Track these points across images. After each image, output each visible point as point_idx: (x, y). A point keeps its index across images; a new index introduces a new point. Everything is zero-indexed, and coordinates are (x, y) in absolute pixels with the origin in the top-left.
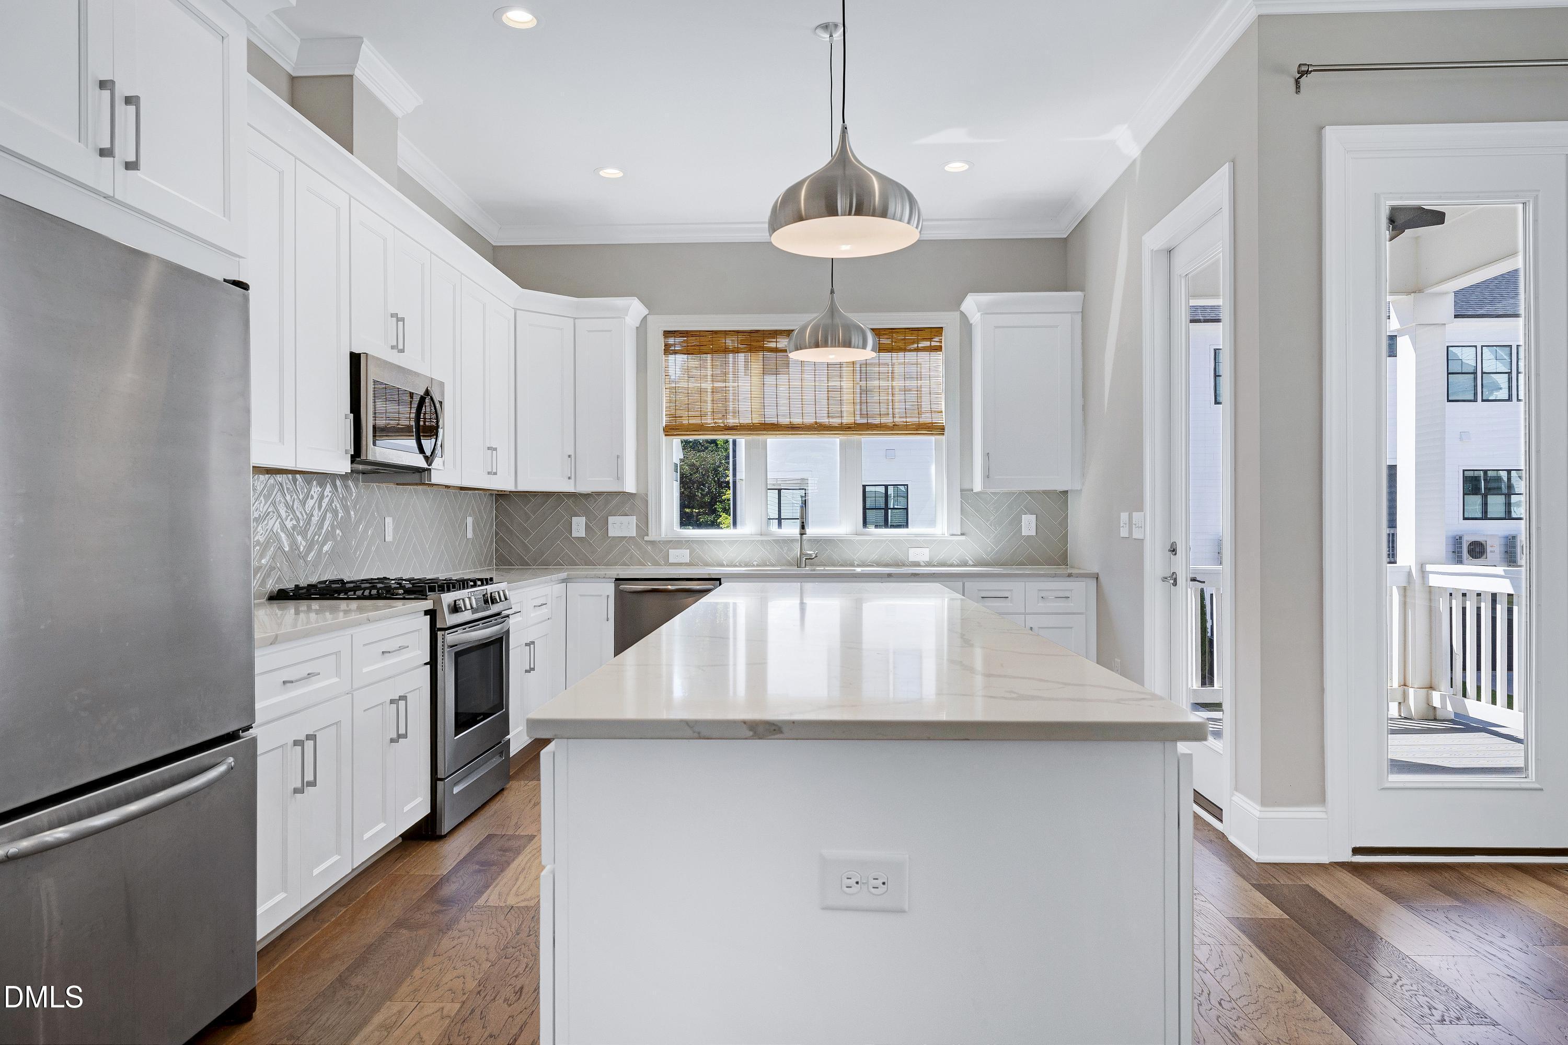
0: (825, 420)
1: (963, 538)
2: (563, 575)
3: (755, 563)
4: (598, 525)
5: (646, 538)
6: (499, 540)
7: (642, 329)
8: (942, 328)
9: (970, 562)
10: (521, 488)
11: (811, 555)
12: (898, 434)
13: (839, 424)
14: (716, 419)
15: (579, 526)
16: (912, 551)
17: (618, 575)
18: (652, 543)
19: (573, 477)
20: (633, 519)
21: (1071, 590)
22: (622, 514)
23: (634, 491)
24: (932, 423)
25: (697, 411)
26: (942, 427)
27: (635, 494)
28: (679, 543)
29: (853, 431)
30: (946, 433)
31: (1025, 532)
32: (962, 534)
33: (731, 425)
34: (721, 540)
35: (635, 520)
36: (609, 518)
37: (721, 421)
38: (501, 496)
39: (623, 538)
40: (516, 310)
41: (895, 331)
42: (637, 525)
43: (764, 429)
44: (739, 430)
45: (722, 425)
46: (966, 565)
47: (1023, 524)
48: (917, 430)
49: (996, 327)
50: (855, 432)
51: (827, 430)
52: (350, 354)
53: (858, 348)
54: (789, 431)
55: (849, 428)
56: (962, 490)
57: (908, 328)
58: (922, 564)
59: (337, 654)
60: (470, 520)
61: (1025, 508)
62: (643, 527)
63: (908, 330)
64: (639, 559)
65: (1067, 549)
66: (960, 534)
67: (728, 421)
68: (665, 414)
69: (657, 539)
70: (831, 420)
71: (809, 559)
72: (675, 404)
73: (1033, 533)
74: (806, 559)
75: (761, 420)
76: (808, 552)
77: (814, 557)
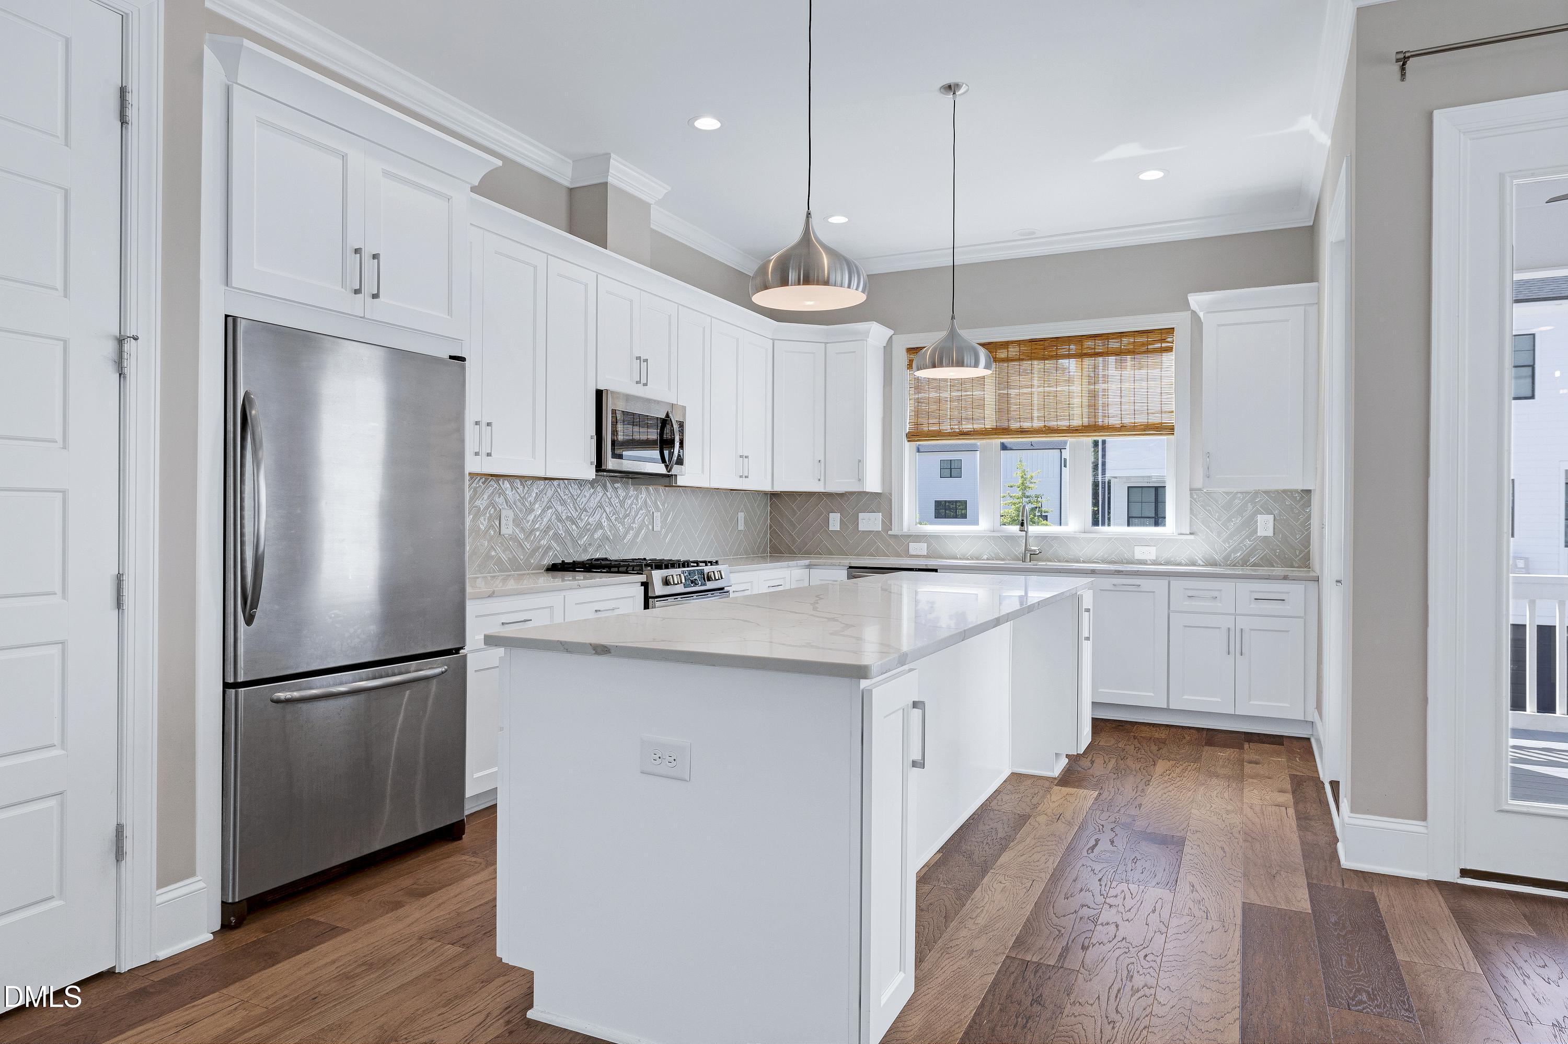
0: (1053, 424)
1: (1192, 537)
2: (807, 562)
3: (985, 557)
4: (850, 521)
5: (890, 532)
6: (773, 532)
7: (888, 348)
8: (1174, 328)
9: (1200, 562)
10: (776, 489)
11: (1035, 551)
12: (1125, 435)
14: (953, 425)
15: (835, 523)
16: (1138, 550)
17: (850, 563)
18: (895, 536)
19: (822, 479)
20: (879, 516)
21: (1288, 593)
22: (870, 511)
23: (879, 491)
24: (1162, 423)
25: (936, 419)
26: (1171, 427)
27: (882, 492)
28: (918, 538)
30: (1175, 433)
31: (1260, 533)
32: (1191, 534)
33: (965, 430)
34: (955, 535)
35: (881, 517)
36: (859, 514)
37: (957, 427)
38: (774, 496)
39: (871, 532)
40: (773, 340)
41: (1124, 334)
42: (882, 520)
43: (996, 434)
44: (973, 435)
45: (958, 430)
46: (1194, 564)
47: (1258, 524)
48: (1145, 431)
49: (1219, 325)
50: (1082, 434)
51: (1055, 433)
52: (596, 391)
53: (970, 367)
54: (1018, 434)
55: (1077, 430)
56: (1191, 490)
57: (1137, 331)
58: (1149, 562)
59: (551, 607)
60: (741, 516)
61: (1261, 507)
62: (888, 522)
63: (1137, 333)
64: (883, 550)
65: (1309, 551)
66: (1188, 533)
67: (964, 426)
68: (908, 422)
69: (899, 533)
70: (1059, 423)
71: (1034, 554)
72: (917, 413)
73: (1270, 533)
74: (1031, 554)
75: (994, 425)
76: (1033, 548)
77: (1038, 552)
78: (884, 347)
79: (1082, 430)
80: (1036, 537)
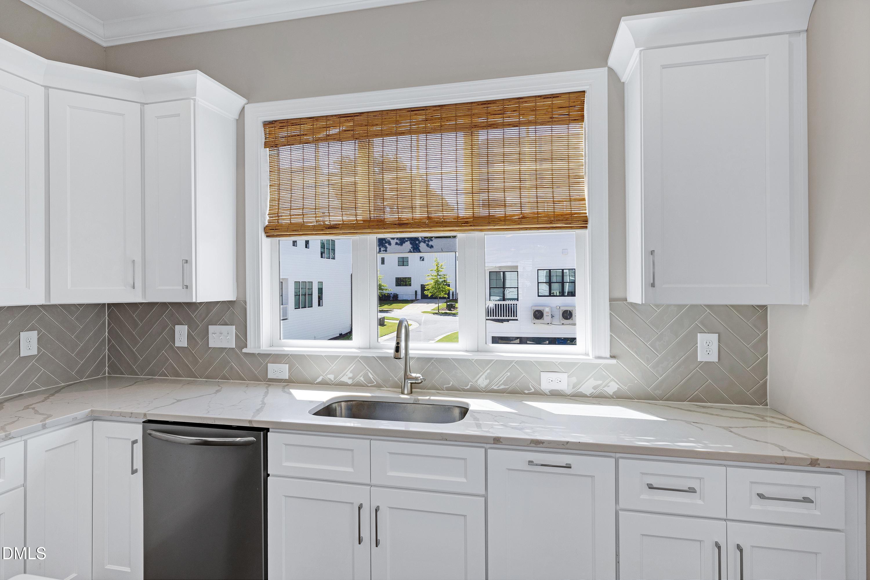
1: (614, 361)
4: (199, 335)
5: (244, 350)
6: (111, 348)
7: (240, 121)
8: (584, 92)
10: (55, 300)
11: (416, 378)
12: (526, 229)
13: (454, 219)
15: (181, 337)
16: (545, 377)
18: (252, 355)
20: (232, 330)
22: (222, 323)
23: (234, 299)
24: (571, 214)
25: (299, 209)
26: (585, 218)
27: (234, 301)
28: (277, 358)
29: (471, 226)
30: (589, 225)
31: (701, 357)
32: (613, 357)
33: (333, 223)
34: (322, 354)
35: (234, 330)
36: (209, 326)
39: (222, 349)
40: (46, 88)
42: (236, 335)
43: (369, 227)
44: (341, 229)
47: (699, 345)
48: (551, 223)
49: (664, 67)
50: (473, 228)
51: (440, 226)
55: (467, 222)
56: (611, 300)
57: (539, 96)
61: (702, 323)
62: (242, 337)
63: (539, 98)
64: (238, 372)
65: (766, 382)
66: (609, 356)
67: (332, 218)
68: (267, 213)
69: (256, 351)
70: (445, 214)
71: (416, 383)
72: (276, 201)
73: (714, 358)
74: (411, 383)
75: (367, 216)
76: (414, 375)
77: (420, 381)
78: (237, 120)
79: (472, 222)
80: (419, 359)
